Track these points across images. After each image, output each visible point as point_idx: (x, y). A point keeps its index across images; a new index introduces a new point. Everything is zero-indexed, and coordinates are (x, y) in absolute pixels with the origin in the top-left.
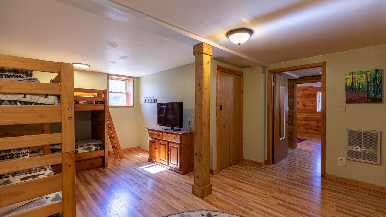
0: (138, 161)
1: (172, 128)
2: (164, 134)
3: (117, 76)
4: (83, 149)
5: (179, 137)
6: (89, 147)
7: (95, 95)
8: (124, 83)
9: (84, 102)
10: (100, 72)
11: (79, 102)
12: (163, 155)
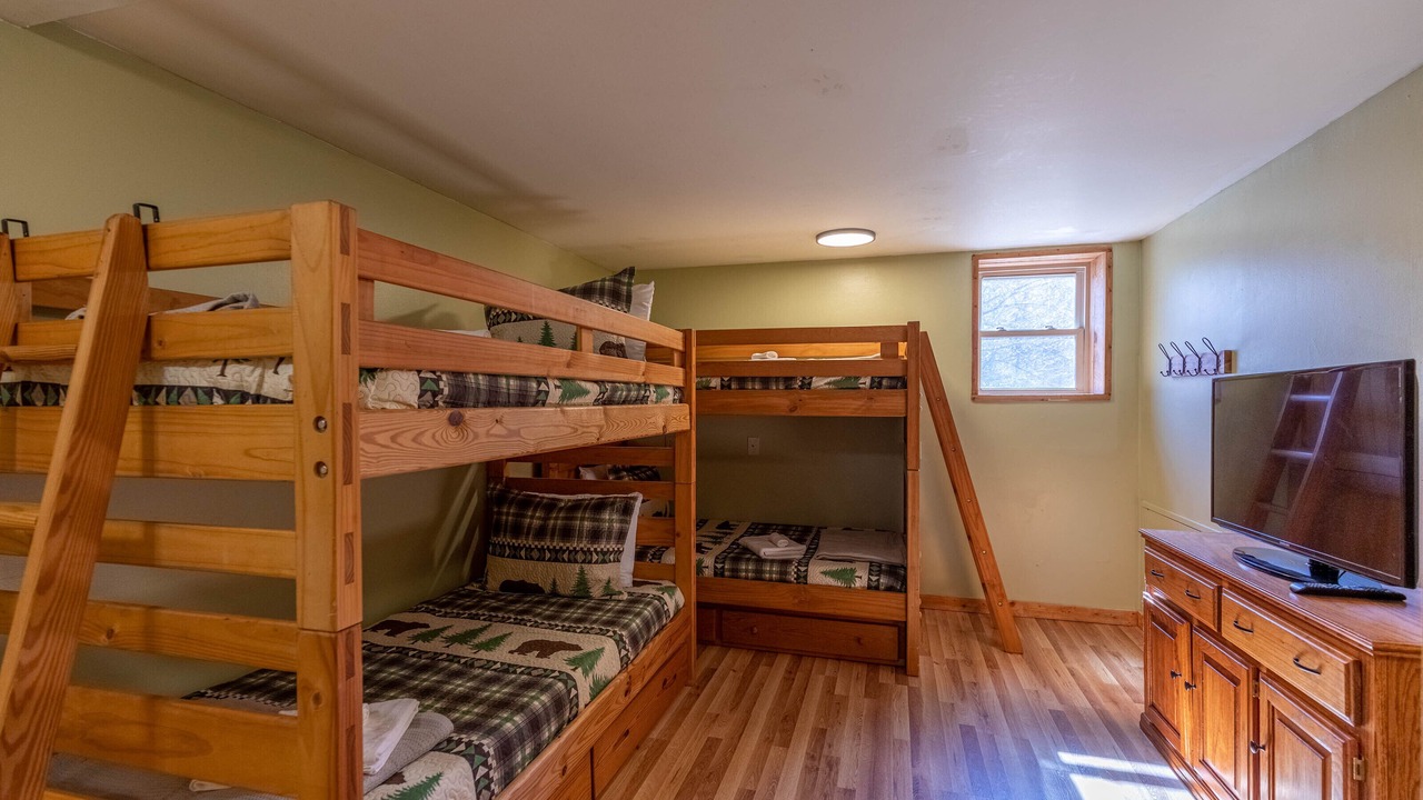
0: (1081, 702)
1: (1322, 572)
2: (1228, 596)
3: (1019, 255)
4: (824, 573)
5: (1337, 662)
6: (848, 566)
7: (871, 351)
8: (1070, 282)
9: (829, 383)
10: (934, 250)
11: (810, 384)
12: (1221, 745)
